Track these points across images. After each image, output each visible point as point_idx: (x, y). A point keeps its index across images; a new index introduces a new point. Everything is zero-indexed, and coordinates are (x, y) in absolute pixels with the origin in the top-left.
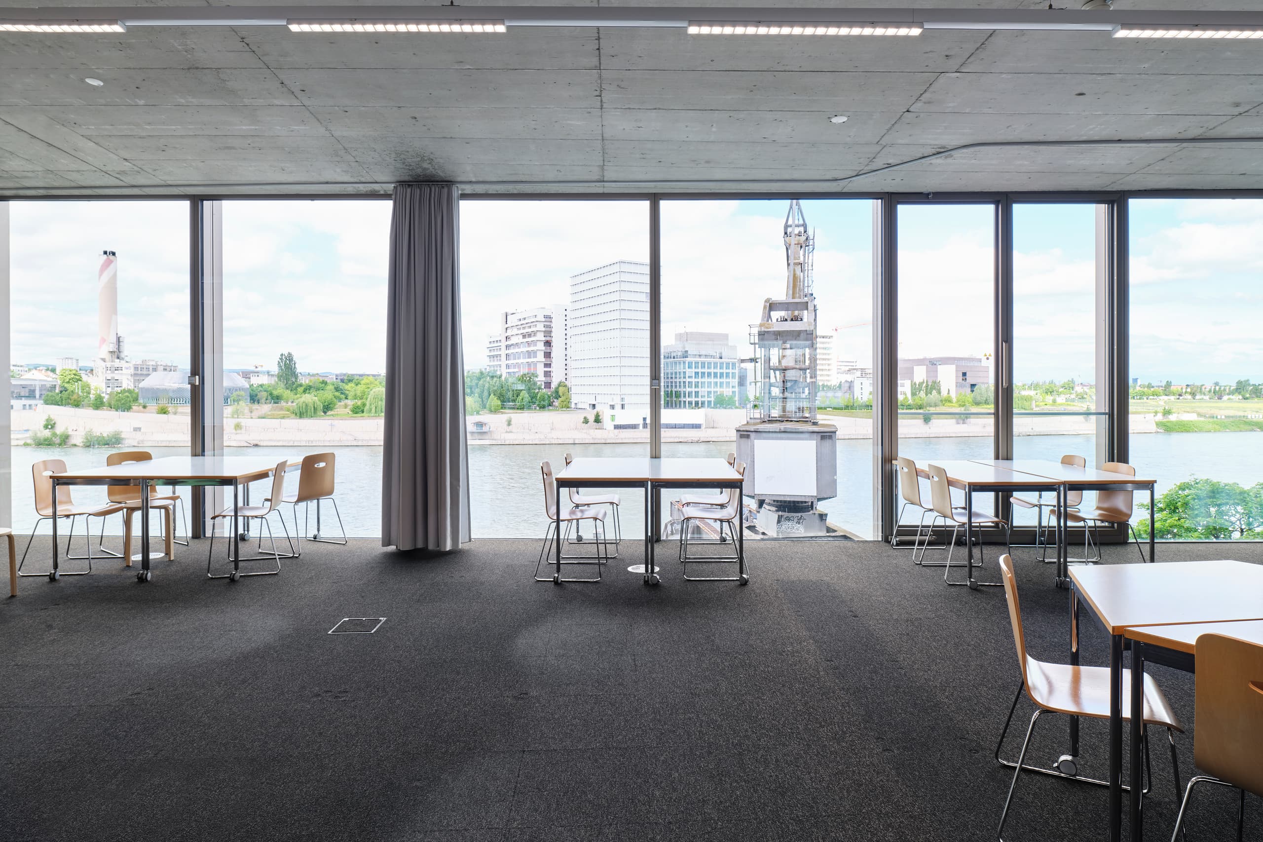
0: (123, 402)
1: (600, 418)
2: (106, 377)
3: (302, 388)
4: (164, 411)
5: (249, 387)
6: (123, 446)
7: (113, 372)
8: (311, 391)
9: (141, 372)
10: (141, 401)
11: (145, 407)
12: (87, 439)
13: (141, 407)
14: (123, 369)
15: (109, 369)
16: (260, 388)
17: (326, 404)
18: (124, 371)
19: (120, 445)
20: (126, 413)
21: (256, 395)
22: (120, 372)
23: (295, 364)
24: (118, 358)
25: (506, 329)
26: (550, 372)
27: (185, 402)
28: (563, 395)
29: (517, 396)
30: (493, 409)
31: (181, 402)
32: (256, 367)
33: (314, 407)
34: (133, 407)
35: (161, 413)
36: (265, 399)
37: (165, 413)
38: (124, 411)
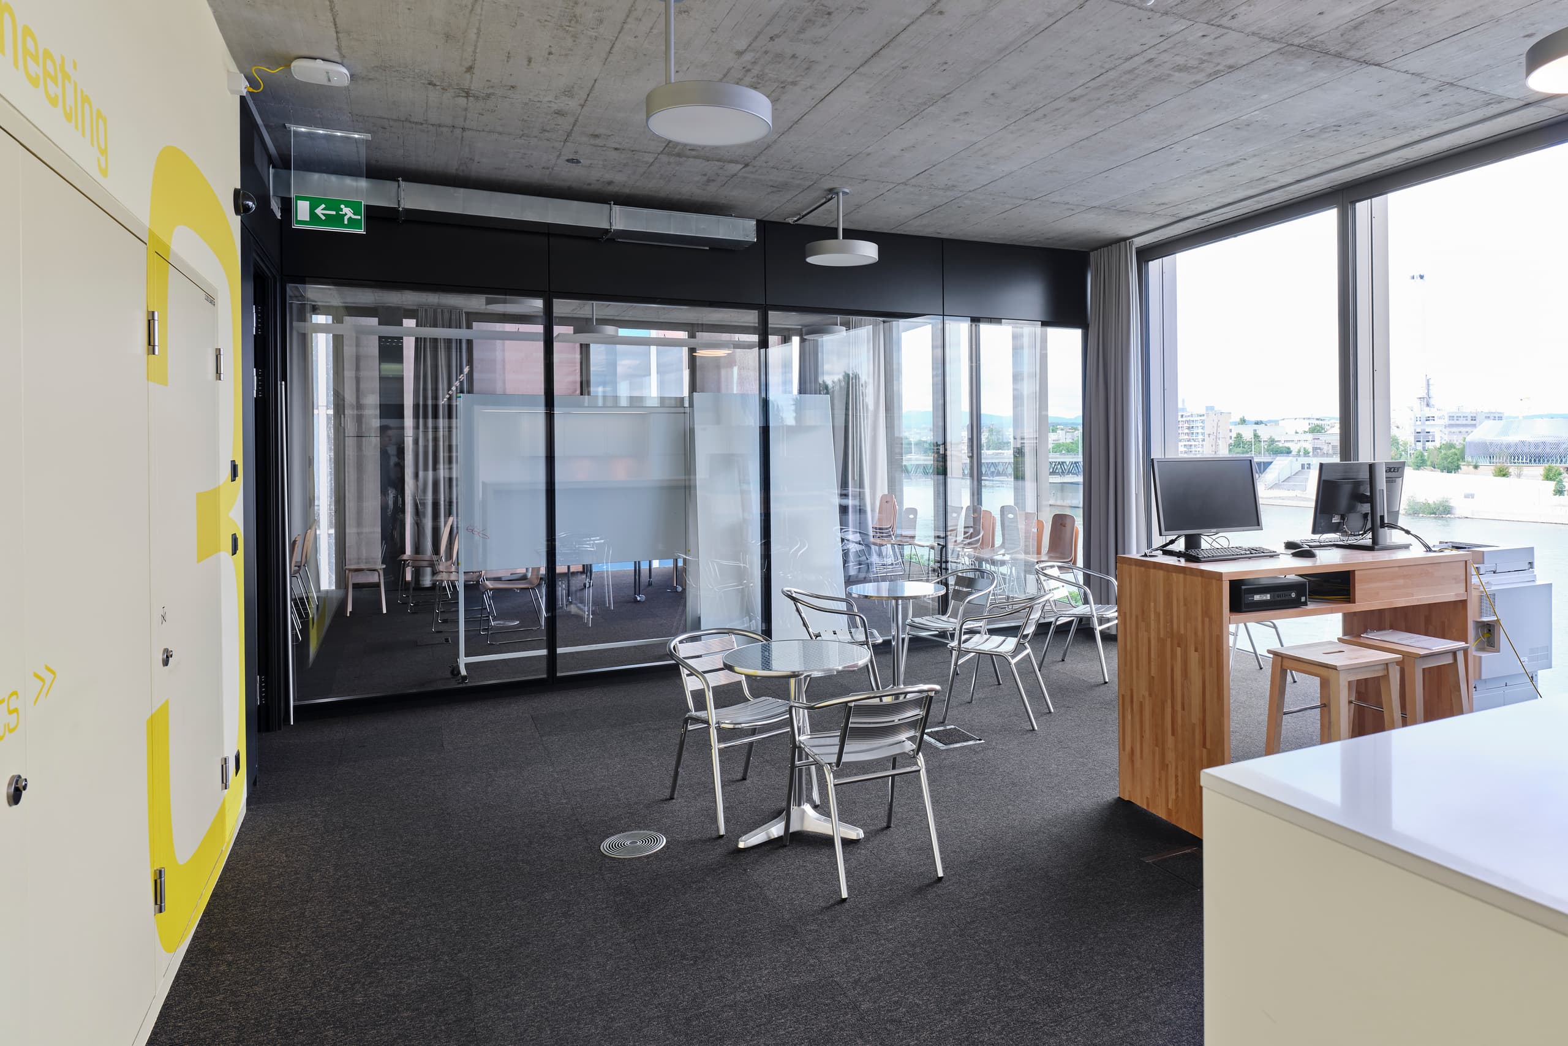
0: (1449, 460)
2: (1415, 430)
4: (1503, 473)
6: (1452, 516)
7: (1423, 424)
9: (1457, 421)
10: (1468, 458)
11: (1476, 467)
12: (1409, 505)
13: (1471, 467)
14: (1435, 419)
15: (1418, 419)
18: (1437, 421)
19: (1449, 515)
20: (1453, 475)
22: (1431, 422)
24: (1428, 405)
27: (1530, 461)
31: (1524, 461)
34: (1462, 467)
35: (1499, 475)
37: (1504, 475)
38: (1451, 472)
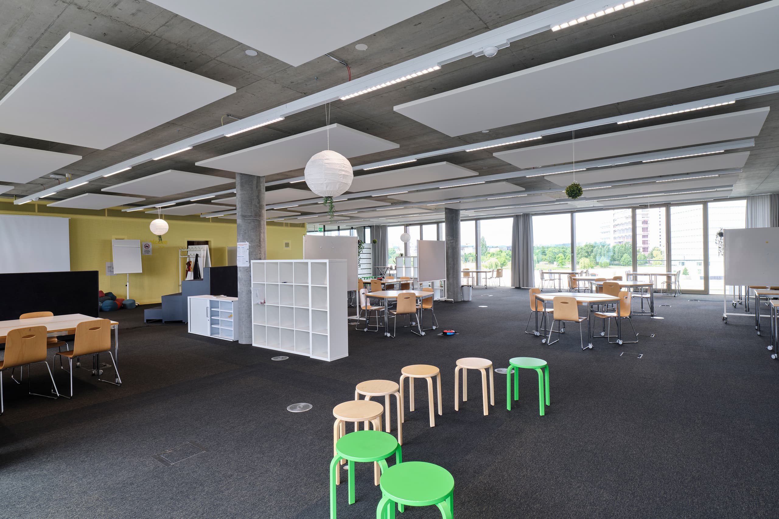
1: (688, 271)
3: (490, 255)
5: (464, 254)
8: (494, 256)
16: (469, 255)
17: (502, 263)
21: (468, 259)
23: (485, 242)
25: (614, 215)
26: (647, 241)
28: (657, 256)
29: (621, 257)
30: (603, 265)
32: (467, 244)
33: (496, 264)
36: (472, 260)
